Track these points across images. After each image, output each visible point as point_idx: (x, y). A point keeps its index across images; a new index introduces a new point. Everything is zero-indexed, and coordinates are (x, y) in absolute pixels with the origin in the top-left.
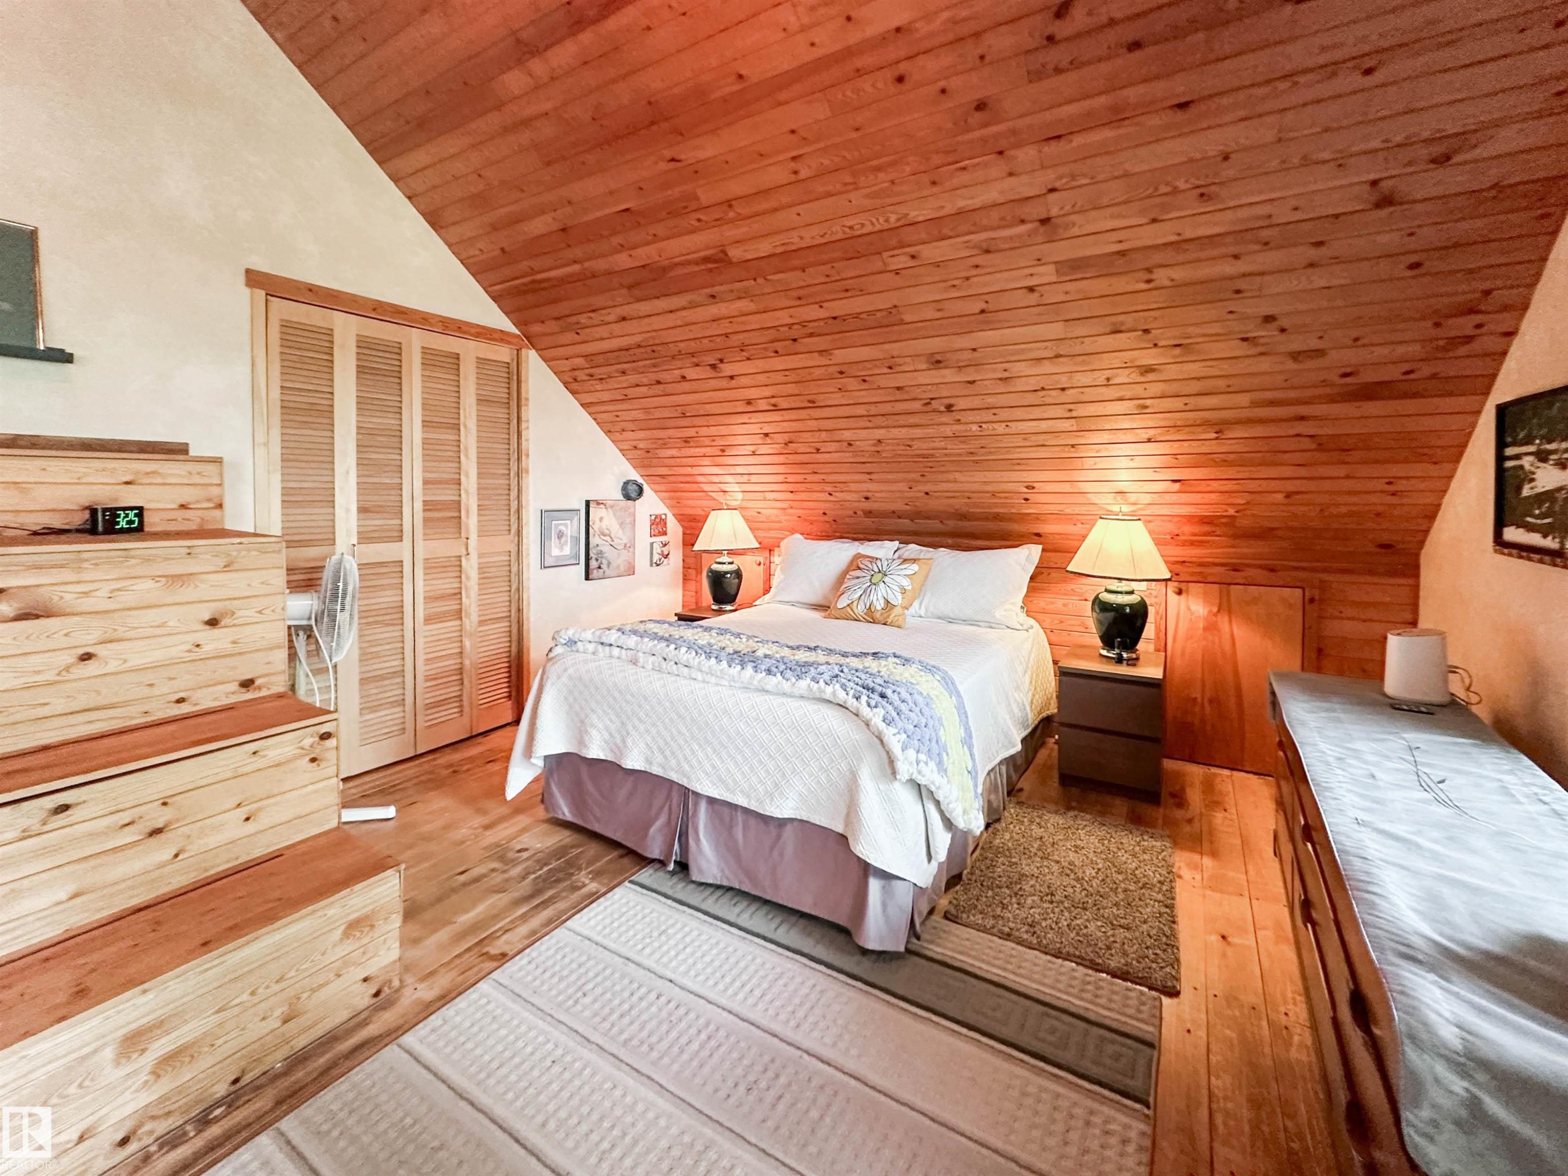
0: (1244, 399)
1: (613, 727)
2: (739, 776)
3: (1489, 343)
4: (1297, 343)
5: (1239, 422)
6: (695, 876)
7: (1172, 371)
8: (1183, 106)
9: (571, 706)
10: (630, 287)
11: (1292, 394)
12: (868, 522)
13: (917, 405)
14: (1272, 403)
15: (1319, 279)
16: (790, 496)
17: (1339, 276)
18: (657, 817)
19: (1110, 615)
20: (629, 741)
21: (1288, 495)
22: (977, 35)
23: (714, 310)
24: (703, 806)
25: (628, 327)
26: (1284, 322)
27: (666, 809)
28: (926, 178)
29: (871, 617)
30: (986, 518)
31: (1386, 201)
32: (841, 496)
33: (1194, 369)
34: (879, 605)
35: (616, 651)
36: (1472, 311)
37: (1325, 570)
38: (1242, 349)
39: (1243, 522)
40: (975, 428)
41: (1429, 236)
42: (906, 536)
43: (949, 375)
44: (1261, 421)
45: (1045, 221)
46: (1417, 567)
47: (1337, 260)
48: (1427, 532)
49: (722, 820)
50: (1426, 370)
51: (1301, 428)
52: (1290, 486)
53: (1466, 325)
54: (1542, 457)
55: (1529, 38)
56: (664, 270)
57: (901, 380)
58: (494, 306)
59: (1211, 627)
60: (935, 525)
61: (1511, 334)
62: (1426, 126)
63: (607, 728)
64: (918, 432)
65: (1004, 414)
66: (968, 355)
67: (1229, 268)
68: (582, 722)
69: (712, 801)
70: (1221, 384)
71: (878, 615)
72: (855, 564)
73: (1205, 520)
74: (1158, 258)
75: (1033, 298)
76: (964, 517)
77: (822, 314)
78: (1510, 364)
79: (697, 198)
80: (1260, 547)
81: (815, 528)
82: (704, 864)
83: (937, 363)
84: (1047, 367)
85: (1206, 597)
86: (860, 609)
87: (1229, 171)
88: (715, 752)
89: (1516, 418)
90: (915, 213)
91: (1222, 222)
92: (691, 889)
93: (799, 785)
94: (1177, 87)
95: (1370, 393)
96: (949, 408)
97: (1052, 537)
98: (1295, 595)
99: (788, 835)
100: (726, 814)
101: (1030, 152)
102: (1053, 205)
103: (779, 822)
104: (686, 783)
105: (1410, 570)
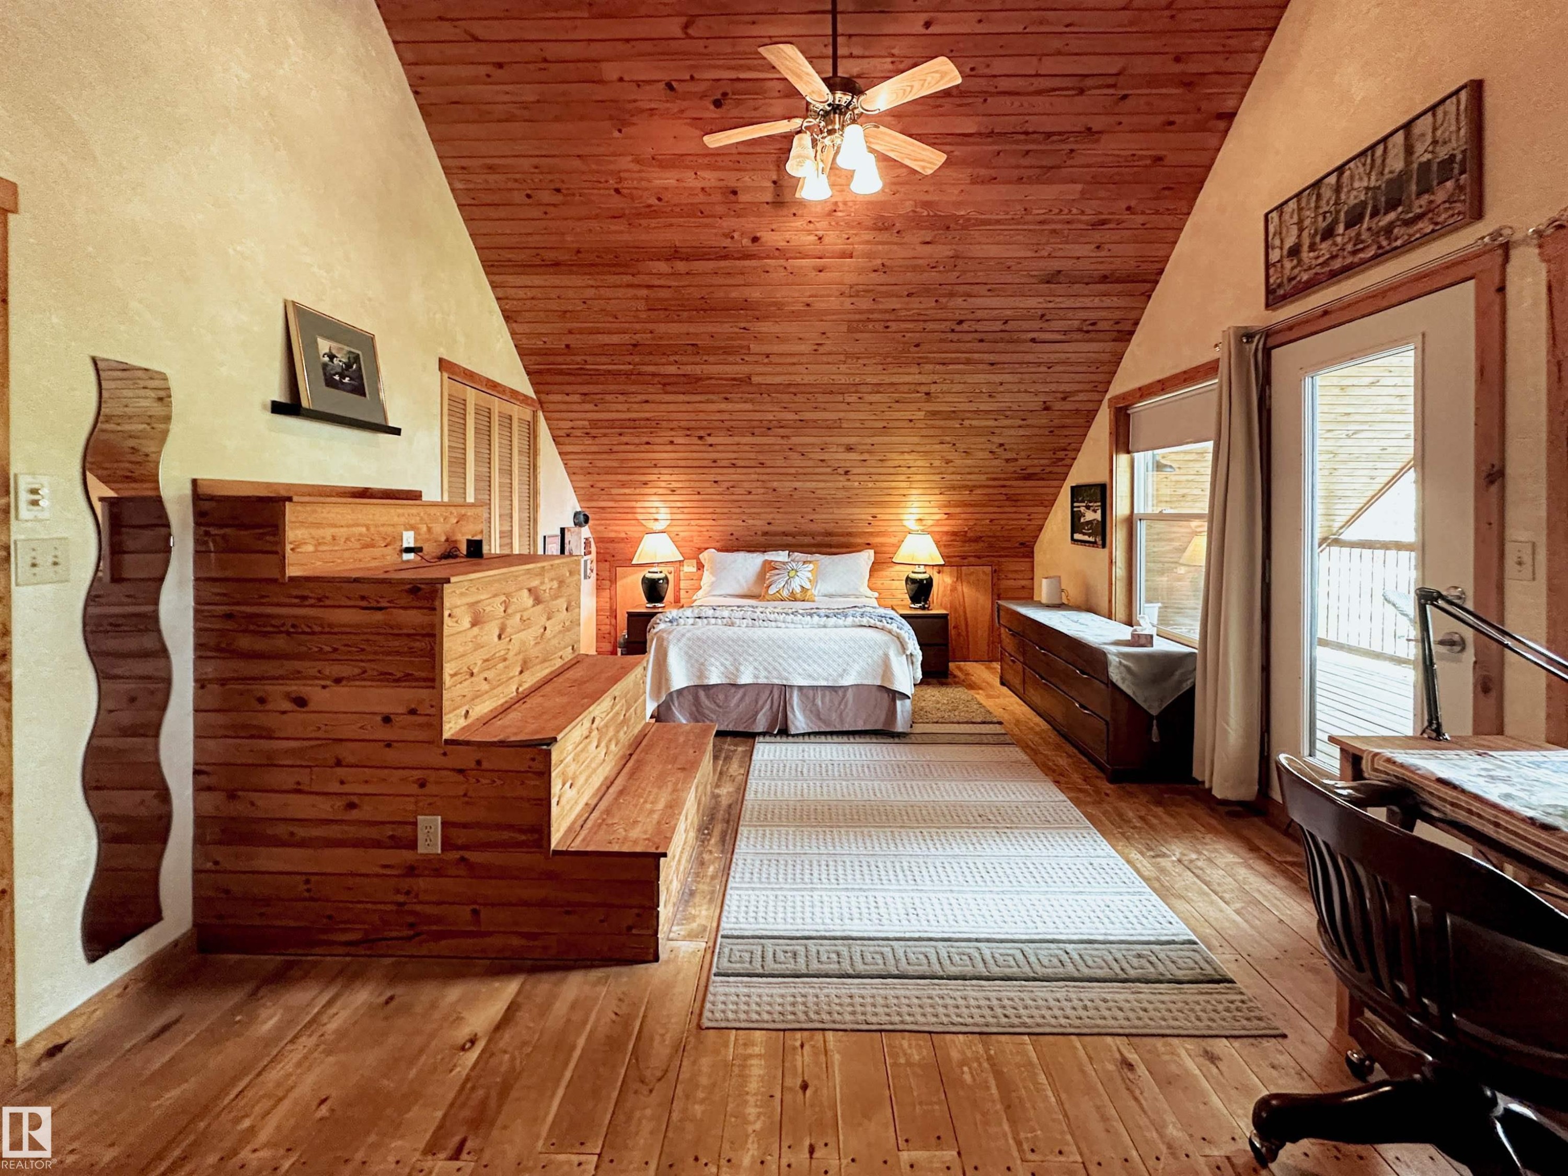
0: (984, 477)
1: (727, 663)
2: (820, 670)
3: (1067, 462)
4: (1009, 455)
5: (980, 487)
6: (793, 731)
7: (958, 462)
8: (992, 364)
9: (690, 657)
10: (664, 385)
11: (1003, 476)
12: (762, 539)
13: (829, 470)
14: (994, 479)
15: (1021, 432)
16: (713, 523)
17: (1028, 432)
18: (762, 709)
19: (915, 586)
20: (742, 668)
21: (991, 521)
22: (925, 321)
23: (723, 406)
24: (796, 694)
25: (646, 407)
26: (1007, 447)
27: (769, 702)
28: (881, 367)
29: (793, 598)
30: (842, 535)
31: (1047, 409)
32: (751, 522)
33: (969, 462)
34: (798, 590)
35: (713, 621)
36: (1065, 450)
37: (1000, 556)
38: (991, 456)
39: (970, 534)
40: (856, 484)
41: (1056, 422)
42: (791, 548)
43: (853, 456)
44: (988, 487)
45: (927, 394)
46: (1033, 552)
47: (1028, 426)
48: (1037, 537)
49: (808, 698)
50: (1048, 469)
51: (1003, 491)
52: (992, 516)
53: (1061, 454)
54: (1088, 507)
55: (1090, 370)
56: (701, 379)
57: (825, 456)
58: (526, 378)
59: (954, 589)
60: (807, 540)
61: (1074, 459)
62: (1062, 388)
63: (722, 664)
64: (822, 485)
65: (875, 477)
66: (869, 447)
67: (992, 423)
68: (702, 664)
69: (801, 688)
70: (977, 470)
71: (798, 596)
72: (769, 567)
73: (954, 534)
74: (968, 415)
75: (911, 424)
76: (830, 534)
77: (797, 417)
78: (1073, 471)
79: (749, 348)
80: (975, 546)
81: (718, 545)
82: (797, 724)
83: (849, 449)
84: (906, 456)
85: (951, 575)
86: (785, 593)
87: (1001, 389)
88: (805, 661)
89: (1077, 492)
90: (869, 380)
91: (994, 406)
92: (791, 739)
93: (857, 667)
94: (992, 358)
95: (1028, 477)
96: (846, 473)
97: (883, 545)
98: (988, 569)
99: (850, 694)
100: (811, 693)
101: (931, 367)
102: (933, 388)
103: (845, 688)
104: (785, 683)
105: (1030, 555)
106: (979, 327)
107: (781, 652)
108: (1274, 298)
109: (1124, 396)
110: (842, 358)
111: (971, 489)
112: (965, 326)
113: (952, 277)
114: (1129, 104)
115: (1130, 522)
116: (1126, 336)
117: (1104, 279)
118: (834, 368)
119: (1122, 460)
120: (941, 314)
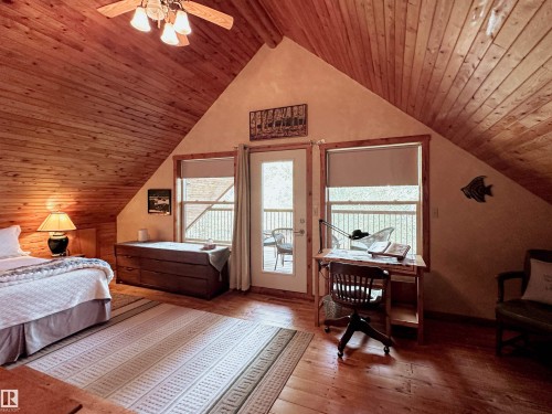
0: (107, 184)
2: (53, 304)
3: (146, 179)
4: (124, 174)
6: (32, 352)
7: (96, 175)
8: (133, 131)
11: (116, 183)
14: (111, 185)
15: (133, 164)
21: (101, 205)
22: (110, 101)
24: (33, 330)
26: (124, 170)
31: (148, 156)
33: (102, 175)
36: (147, 174)
37: (100, 223)
38: (114, 174)
40: (20, 183)
43: (26, 165)
44: (106, 188)
45: (94, 138)
46: (116, 219)
47: (137, 162)
48: (120, 212)
49: (43, 325)
50: (137, 182)
51: (113, 190)
52: (102, 203)
53: (145, 176)
54: (159, 199)
61: (149, 178)
62: (157, 148)
67: (121, 158)
69: (37, 321)
70: (104, 180)
73: (77, 212)
74: (112, 152)
78: (148, 183)
80: (86, 218)
82: (35, 345)
83: (25, 160)
87: (132, 143)
88: (40, 302)
89: (151, 192)
90: (60, 122)
91: (127, 150)
92: (31, 358)
93: (80, 293)
94: (133, 128)
95: (128, 185)
96: (15, 176)
97: (24, 222)
98: (94, 230)
99: (75, 313)
100: (46, 321)
101: (103, 125)
102: (99, 136)
103: (72, 309)
104: (23, 321)
105: (115, 221)
106: (135, 113)
107: (19, 301)
108: (253, 138)
109: (179, 156)
110: (47, 104)
111: (97, 189)
112: (128, 111)
113: (132, 86)
114: (216, 56)
115: (182, 204)
116: (185, 133)
117: (187, 111)
118: (36, 108)
119: (179, 180)
120: (119, 101)
